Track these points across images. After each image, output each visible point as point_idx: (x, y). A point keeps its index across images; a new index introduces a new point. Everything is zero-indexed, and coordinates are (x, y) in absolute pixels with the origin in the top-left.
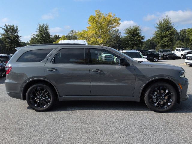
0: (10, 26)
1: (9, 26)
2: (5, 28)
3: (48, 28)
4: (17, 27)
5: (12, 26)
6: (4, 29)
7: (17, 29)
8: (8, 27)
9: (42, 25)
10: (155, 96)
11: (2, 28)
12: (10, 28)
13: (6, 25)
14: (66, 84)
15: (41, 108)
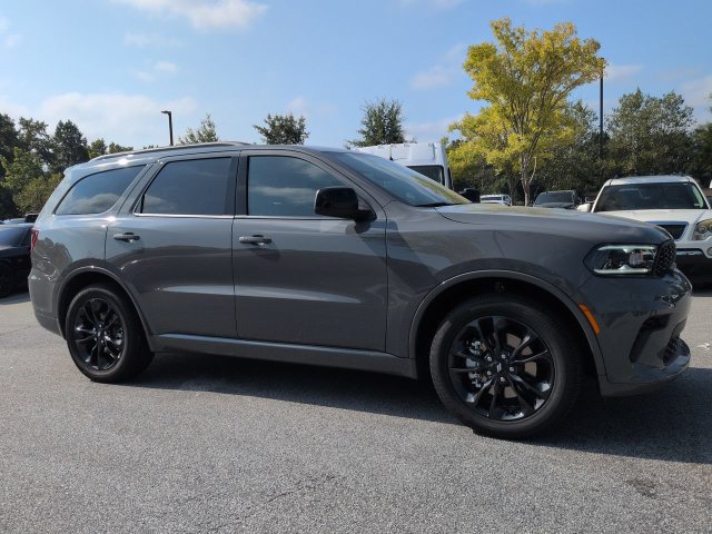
0: (281, 118)
1: (277, 119)
2: (268, 127)
3: (398, 117)
4: (302, 120)
5: (286, 120)
6: (264, 131)
7: (302, 127)
8: (277, 124)
9: (376, 105)
10: (474, 358)
11: (259, 128)
12: (282, 126)
13: (269, 117)
14: (165, 290)
15: (100, 369)
